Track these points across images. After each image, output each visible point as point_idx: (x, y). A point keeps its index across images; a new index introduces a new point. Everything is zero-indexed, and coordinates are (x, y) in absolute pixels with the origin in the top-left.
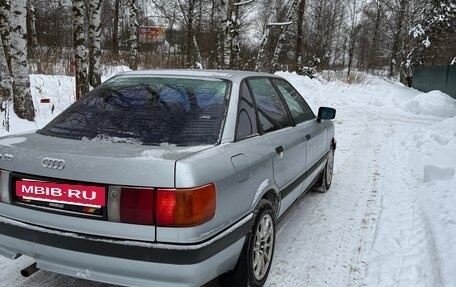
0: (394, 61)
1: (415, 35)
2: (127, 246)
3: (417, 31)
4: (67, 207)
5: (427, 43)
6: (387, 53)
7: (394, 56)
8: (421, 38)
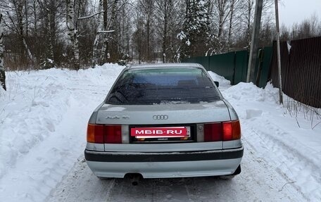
0: (164, 54)
1: (181, 38)
2: (210, 153)
3: (182, 36)
4: (169, 139)
5: (189, 43)
6: (158, 50)
7: (164, 52)
8: (184, 40)
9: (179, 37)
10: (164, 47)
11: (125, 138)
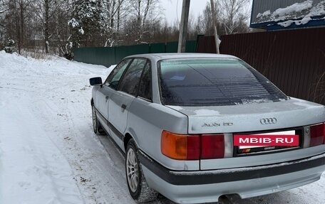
0: (47, 42)
3: (74, 23)
5: (82, 32)
7: (47, 39)
8: (77, 28)
9: (71, 24)
10: (47, 34)
11: (228, 150)
